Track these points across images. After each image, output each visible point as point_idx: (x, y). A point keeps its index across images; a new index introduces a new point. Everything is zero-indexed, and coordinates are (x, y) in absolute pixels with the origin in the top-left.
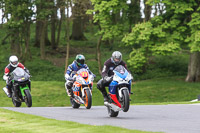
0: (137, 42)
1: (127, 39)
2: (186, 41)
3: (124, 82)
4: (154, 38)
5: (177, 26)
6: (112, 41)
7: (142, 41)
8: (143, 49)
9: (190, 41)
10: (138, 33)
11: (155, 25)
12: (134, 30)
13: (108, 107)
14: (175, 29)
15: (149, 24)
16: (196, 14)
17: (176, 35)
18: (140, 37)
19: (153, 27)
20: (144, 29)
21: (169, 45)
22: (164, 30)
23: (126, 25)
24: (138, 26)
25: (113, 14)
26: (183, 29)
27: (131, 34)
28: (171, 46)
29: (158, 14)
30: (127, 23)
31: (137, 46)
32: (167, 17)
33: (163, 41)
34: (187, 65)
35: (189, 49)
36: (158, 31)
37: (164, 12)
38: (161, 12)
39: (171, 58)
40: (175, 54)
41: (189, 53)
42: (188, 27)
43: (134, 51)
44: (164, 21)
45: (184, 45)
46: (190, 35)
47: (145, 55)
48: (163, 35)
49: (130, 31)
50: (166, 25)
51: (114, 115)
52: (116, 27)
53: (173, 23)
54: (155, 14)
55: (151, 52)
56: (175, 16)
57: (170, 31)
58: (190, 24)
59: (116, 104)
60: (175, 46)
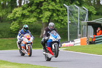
0: (15, 18)
1: (10, 16)
2: (40, 17)
3: (56, 40)
4: (23, 16)
5: (36, 9)
6: (2, 18)
7: (18, 17)
8: (18, 21)
9: (42, 17)
10: (15, 13)
11: (24, 9)
12: (13, 11)
13: (45, 55)
14: (34, 11)
15: (21, 8)
16: (45, 3)
17: (35, 14)
18: (16, 15)
19: (23, 10)
20: (18, 11)
21: (31, 19)
22: (28, 11)
23: (9, 9)
24: (15, 10)
25: (3, 4)
26: (39, 11)
27: (12, 14)
28: (32, 20)
29: (26, 3)
30: (10, 8)
31: (15, 20)
32: (30, 5)
33: (28, 17)
34: (41, 29)
35: (42, 21)
36: (25, 12)
37: (29, 2)
38: (27, 2)
39: (32, 26)
40: (34, 23)
41: (42, 23)
42: (41, 9)
43: (13, 22)
44: (28, 7)
45: (39, 19)
46: (42, 14)
47: (19, 24)
48: (28, 14)
49: (11, 12)
50: (29, 9)
51: (49, 59)
52: (4, 10)
53: (33, 8)
54: (24, 3)
55: (22, 23)
56: (34, 4)
57: (32, 12)
58: (42, 8)
59: (51, 53)
60: (34, 19)
